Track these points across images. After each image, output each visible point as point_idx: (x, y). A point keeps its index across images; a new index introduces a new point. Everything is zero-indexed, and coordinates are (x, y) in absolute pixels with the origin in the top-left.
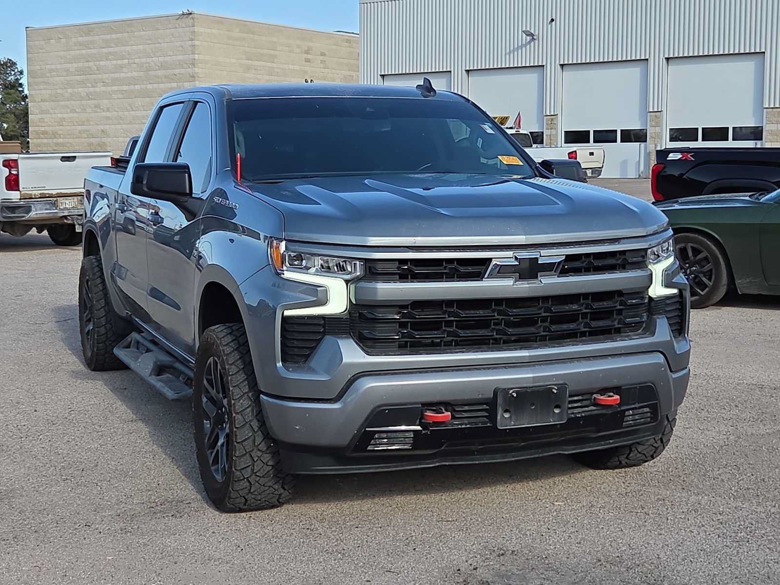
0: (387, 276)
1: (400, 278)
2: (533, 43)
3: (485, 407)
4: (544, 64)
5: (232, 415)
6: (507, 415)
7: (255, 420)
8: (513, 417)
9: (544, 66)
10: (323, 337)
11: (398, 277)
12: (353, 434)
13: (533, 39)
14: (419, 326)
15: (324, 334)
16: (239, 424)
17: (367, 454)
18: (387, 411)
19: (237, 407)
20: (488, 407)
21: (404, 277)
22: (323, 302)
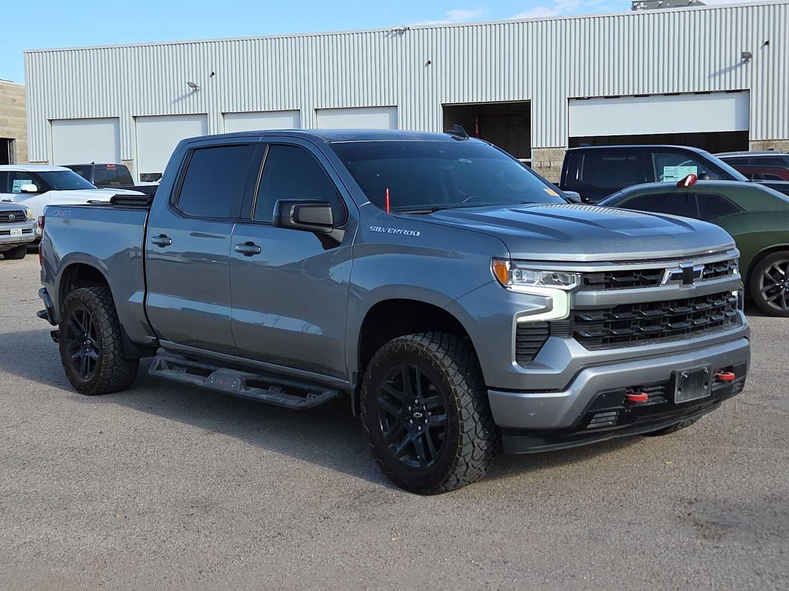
0: (597, 286)
1: (606, 287)
2: (196, 93)
3: (660, 387)
4: (207, 112)
5: (457, 409)
6: (679, 393)
7: (476, 413)
8: (683, 395)
9: (207, 114)
10: (548, 338)
11: (604, 286)
12: (577, 416)
13: (196, 90)
14: (618, 325)
15: (549, 335)
16: (465, 417)
17: (588, 432)
18: (604, 395)
19: (462, 403)
20: (664, 387)
21: (609, 286)
22: (548, 309)
